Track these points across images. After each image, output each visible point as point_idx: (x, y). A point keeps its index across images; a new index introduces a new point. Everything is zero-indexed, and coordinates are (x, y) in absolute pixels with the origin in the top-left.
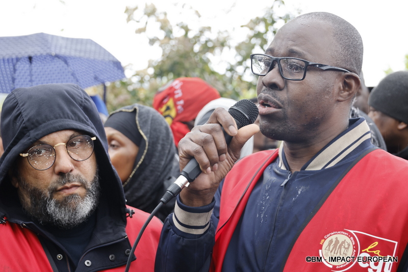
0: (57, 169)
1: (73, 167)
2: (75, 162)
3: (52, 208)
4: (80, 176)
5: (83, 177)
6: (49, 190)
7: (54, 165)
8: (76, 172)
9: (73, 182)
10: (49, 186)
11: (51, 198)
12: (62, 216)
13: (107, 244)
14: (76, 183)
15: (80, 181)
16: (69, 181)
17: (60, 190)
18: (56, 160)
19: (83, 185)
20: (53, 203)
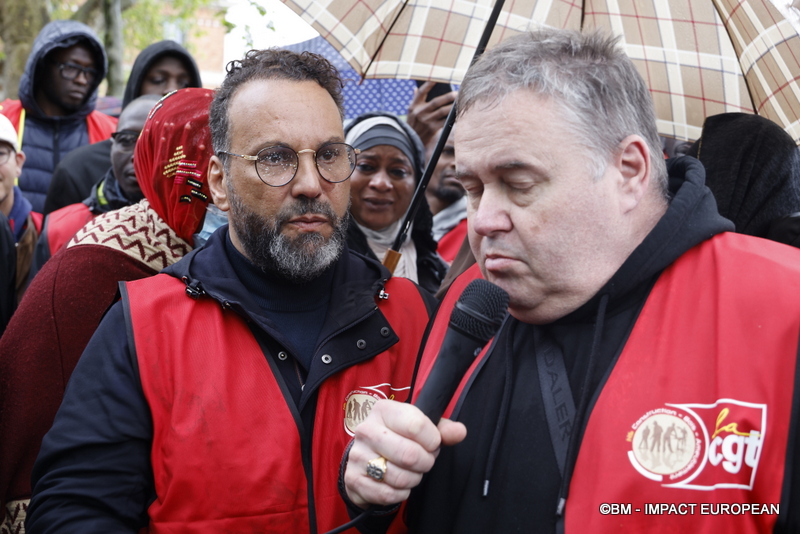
0: (298, 188)
1: (321, 190)
2: (325, 183)
3: (277, 248)
4: (328, 206)
5: (332, 208)
6: (277, 218)
7: (293, 182)
8: (323, 198)
9: (317, 212)
10: (279, 213)
11: (278, 233)
12: (291, 262)
13: (350, 326)
14: (321, 216)
15: (328, 214)
16: (312, 211)
17: (294, 222)
18: (298, 175)
19: (330, 220)
20: (279, 240)
